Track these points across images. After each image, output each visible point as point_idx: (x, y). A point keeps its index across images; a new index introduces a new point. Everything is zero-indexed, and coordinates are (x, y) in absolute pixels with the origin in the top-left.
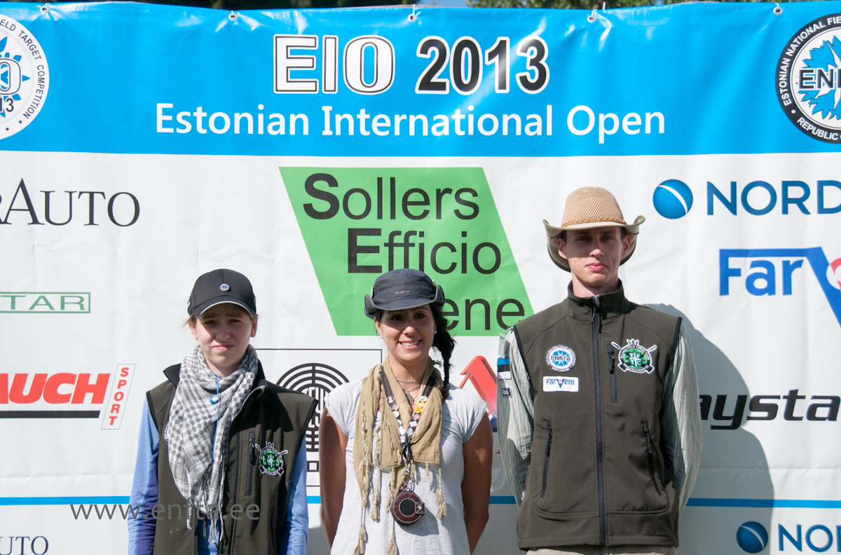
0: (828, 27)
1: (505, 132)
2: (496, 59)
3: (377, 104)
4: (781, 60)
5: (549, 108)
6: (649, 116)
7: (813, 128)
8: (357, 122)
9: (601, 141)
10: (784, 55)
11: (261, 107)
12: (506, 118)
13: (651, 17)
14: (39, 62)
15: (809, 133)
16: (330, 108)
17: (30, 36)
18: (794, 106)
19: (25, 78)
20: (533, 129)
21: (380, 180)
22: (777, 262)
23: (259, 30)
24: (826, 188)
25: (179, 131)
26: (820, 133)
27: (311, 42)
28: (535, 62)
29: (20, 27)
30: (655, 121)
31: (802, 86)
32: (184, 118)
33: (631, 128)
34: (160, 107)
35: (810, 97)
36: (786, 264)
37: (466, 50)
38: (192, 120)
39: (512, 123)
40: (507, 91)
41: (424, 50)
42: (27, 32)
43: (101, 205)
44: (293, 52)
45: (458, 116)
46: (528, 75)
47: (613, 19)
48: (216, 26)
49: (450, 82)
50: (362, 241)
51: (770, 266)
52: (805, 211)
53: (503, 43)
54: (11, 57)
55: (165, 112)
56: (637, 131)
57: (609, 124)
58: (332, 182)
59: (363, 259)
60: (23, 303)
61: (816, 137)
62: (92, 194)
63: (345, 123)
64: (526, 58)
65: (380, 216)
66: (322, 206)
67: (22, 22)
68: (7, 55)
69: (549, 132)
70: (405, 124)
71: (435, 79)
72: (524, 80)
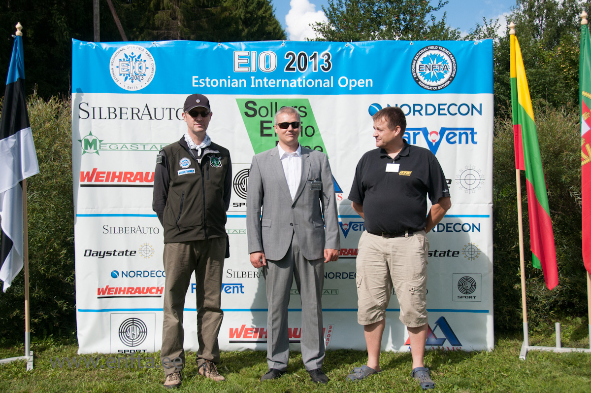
0: (429, 50)
1: (316, 86)
2: (313, 59)
3: (271, 76)
4: (413, 61)
5: (332, 77)
6: (367, 81)
7: (424, 85)
8: (263, 82)
9: (350, 89)
10: (414, 59)
11: (229, 77)
12: (317, 81)
13: (368, 45)
14: (152, 62)
15: (422, 87)
16: (254, 77)
17: (149, 53)
18: (417, 77)
19: (147, 68)
20: (326, 85)
21: (272, 103)
22: (411, 133)
23: (229, 49)
24: (428, 106)
25: (200, 86)
26: (427, 87)
27: (247, 54)
28: (327, 61)
29: (146, 50)
30: (369, 82)
31: (420, 70)
32: (202, 81)
33: (361, 85)
34: (194, 77)
35: (423, 74)
36: (414, 133)
37: (302, 56)
38: (205, 82)
39: (319, 83)
40: (317, 71)
41: (287, 56)
42: (148, 52)
43: (173, 113)
44: (240, 57)
45: (299, 80)
46: (324, 65)
47: (355, 46)
48: (213, 48)
49: (297, 68)
50: (265, 125)
51: (409, 134)
52: (421, 114)
53: (315, 54)
54: (143, 61)
55: (196, 79)
56: (363, 86)
57: (353, 83)
58: (255, 104)
59: (266, 132)
60: (147, 148)
61: (425, 88)
62: (170, 109)
63: (259, 83)
64: (323, 60)
65: (272, 116)
66: (251, 112)
67: (147, 48)
68: (141, 60)
69: (332, 86)
70: (280, 83)
71: (291, 67)
72: (323, 67)
